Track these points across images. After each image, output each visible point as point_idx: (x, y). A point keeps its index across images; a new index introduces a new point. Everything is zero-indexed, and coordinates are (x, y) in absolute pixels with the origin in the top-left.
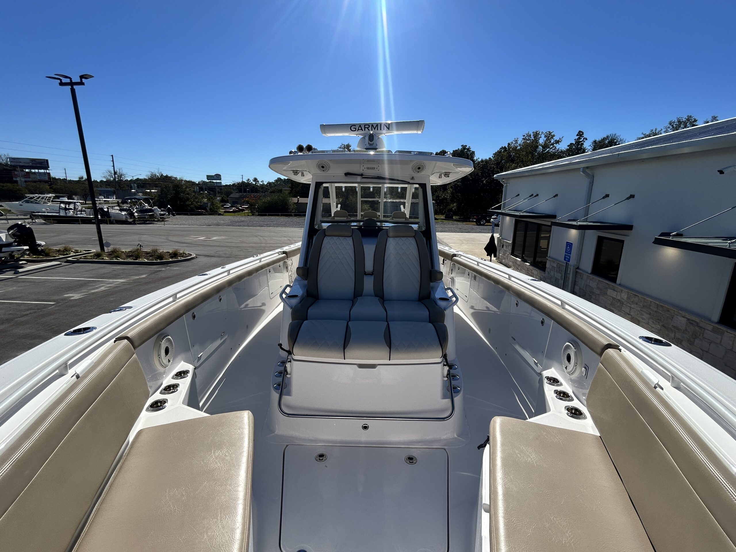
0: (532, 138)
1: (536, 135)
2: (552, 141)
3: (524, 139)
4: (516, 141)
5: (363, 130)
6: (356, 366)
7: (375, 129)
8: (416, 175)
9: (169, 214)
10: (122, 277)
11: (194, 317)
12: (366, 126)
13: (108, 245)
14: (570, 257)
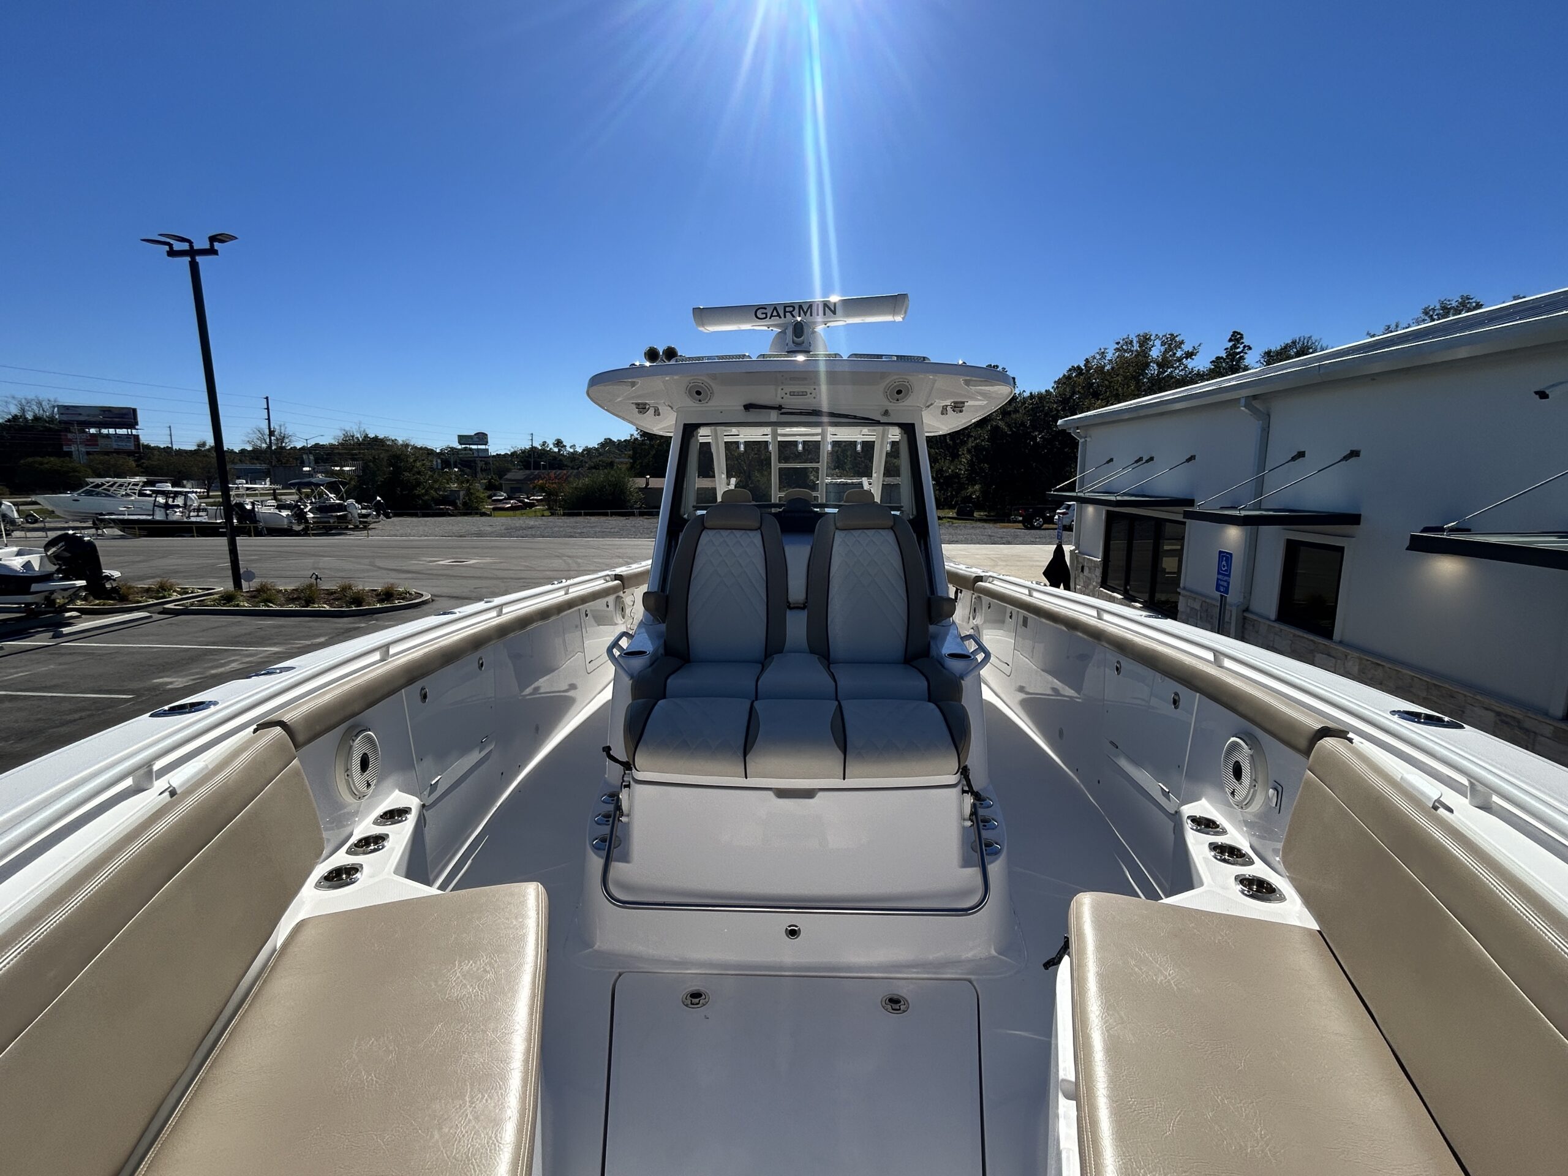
0: (1136, 347)
1: (1145, 340)
2: (1179, 354)
3: (1117, 350)
4: (1103, 354)
5: (780, 317)
6: (770, 793)
7: (805, 313)
8: (892, 406)
9: (378, 515)
10: (276, 641)
11: (424, 697)
12: (787, 309)
13: (250, 576)
14: (1228, 583)
